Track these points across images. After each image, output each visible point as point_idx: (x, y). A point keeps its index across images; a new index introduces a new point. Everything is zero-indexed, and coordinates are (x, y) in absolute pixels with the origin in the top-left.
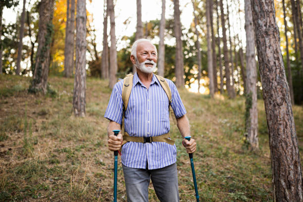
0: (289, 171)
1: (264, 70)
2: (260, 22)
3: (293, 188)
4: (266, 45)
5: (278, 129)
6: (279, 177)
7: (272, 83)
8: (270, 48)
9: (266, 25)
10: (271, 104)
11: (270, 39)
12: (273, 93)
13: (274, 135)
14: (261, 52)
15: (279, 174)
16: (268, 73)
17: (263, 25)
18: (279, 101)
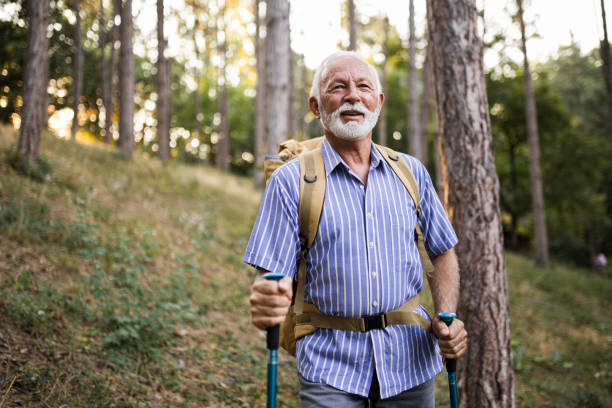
0: (500, 362)
1: (458, 137)
2: (455, 26)
3: (505, 397)
4: (466, 81)
5: (484, 274)
6: (480, 376)
7: (477, 170)
8: (473, 91)
9: (467, 37)
10: (471, 215)
11: (474, 71)
12: (477, 191)
13: (473, 285)
14: (454, 96)
15: (480, 371)
16: (469, 147)
17: (462, 36)
18: (488, 210)
